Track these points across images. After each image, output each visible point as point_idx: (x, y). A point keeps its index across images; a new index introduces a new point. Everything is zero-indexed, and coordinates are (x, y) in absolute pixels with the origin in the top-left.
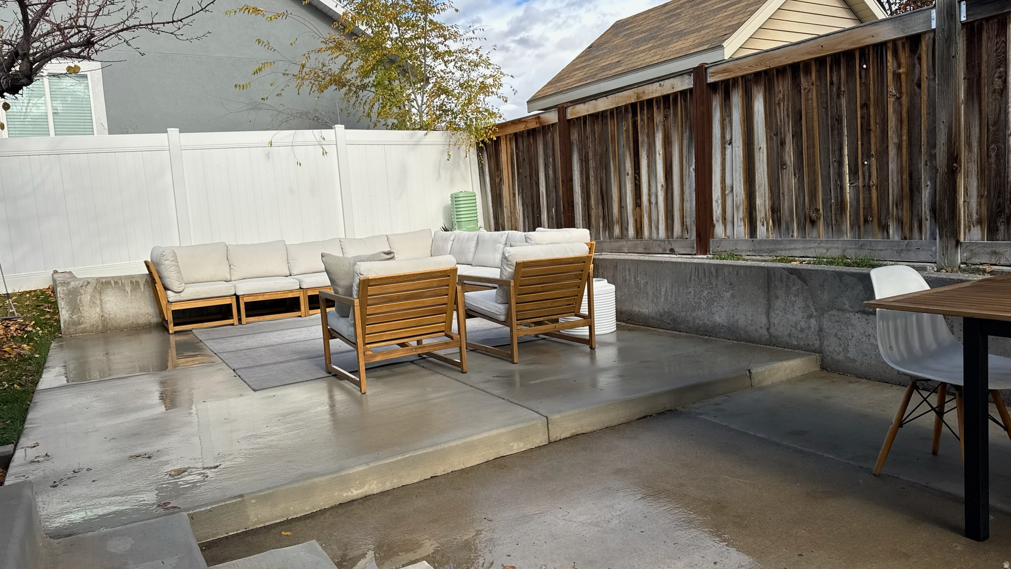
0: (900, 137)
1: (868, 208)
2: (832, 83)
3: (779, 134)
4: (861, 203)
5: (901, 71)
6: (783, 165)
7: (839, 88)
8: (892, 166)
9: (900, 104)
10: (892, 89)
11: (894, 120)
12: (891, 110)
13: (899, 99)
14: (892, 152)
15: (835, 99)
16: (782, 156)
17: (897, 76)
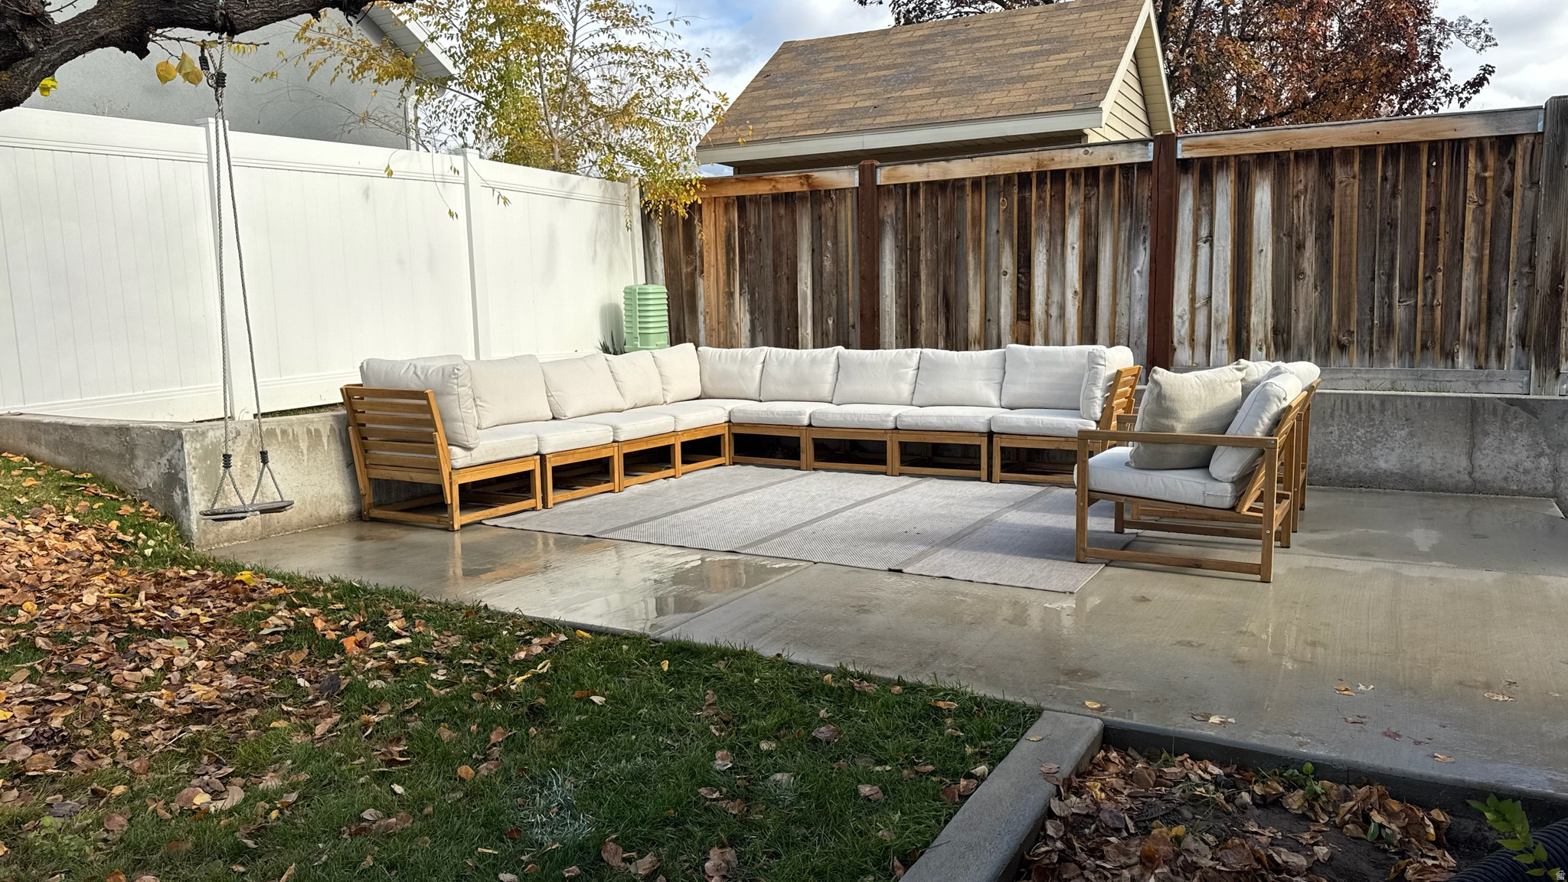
0: (1480, 249)
1: (1429, 331)
2: (1385, 179)
3: (1294, 235)
4: (1419, 325)
5: (1487, 174)
6: (1300, 274)
7: (1395, 186)
8: (1468, 284)
9: (1484, 213)
10: (1472, 193)
11: (1473, 230)
12: (1469, 218)
13: (1481, 207)
14: (1468, 267)
15: (1388, 199)
16: (1298, 263)
17: (1481, 181)
